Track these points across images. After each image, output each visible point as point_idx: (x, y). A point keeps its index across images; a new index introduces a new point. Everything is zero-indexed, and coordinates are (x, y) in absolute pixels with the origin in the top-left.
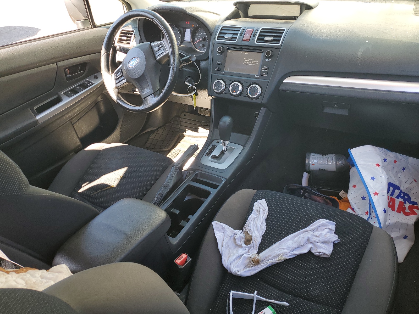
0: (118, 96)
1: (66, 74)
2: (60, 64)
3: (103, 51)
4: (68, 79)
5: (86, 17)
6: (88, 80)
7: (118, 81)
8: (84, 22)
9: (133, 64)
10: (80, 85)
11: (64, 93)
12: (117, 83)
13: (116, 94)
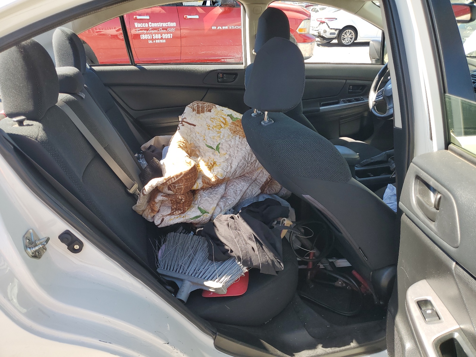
0: (373, 107)
1: (349, 89)
2: (348, 81)
3: (377, 77)
4: (349, 93)
5: (379, 57)
6: (362, 97)
7: (378, 97)
8: (377, 61)
9: (390, 86)
10: (355, 99)
11: (343, 100)
12: (376, 99)
13: (373, 105)
